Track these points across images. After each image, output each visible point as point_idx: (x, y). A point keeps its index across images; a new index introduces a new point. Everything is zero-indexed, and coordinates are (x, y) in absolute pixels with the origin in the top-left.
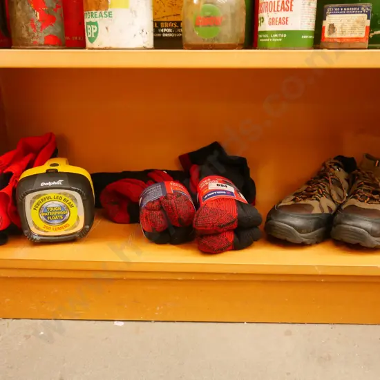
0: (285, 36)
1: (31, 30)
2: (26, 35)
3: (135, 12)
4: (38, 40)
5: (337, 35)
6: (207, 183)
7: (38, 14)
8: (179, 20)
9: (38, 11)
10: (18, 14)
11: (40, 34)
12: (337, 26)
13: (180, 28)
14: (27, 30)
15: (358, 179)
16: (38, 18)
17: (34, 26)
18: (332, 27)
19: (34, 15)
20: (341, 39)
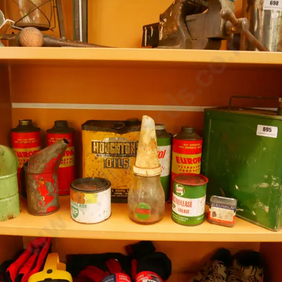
0: (187, 219)
1: (39, 206)
2: (36, 208)
3: (100, 203)
4: (43, 211)
5: (217, 218)
6: (141, 279)
7: (44, 197)
8: (127, 188)
9: (44, 196)
10: (32, 197)
11: (44, 208)
12: (217, 213)
13: (127, 192)
14: (37, 206)
15: (232, 274)
16: (44, 199)
17: (41, 204)
18: (214, 213)
19: (41, 198)
20: (219, 220)
